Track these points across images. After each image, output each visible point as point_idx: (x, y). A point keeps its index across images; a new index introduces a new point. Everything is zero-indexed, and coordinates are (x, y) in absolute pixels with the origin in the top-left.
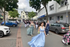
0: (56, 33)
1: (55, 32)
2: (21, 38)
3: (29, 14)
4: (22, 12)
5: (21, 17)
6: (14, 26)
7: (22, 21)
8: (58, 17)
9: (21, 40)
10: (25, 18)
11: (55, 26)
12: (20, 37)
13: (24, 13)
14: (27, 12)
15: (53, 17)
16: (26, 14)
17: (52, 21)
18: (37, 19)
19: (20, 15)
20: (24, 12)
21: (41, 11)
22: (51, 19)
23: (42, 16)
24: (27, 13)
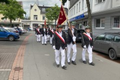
0: (109, 58)
1: (108, 55)
2: (22, 69)
3: (47, 11)
4: (32, 7)
5: (29, 19)
6: (11, 39)
7: (32, 28)
9: (21, 74)
10: (39, 20)
11: (107, 39)
12: (21, 66)
13: (36, 10)
14: (44, 7)
15: (103, 19)
16: (42, 13)
17: (101, 28)
19: (25, 13)
20: (36, 7)
21: (76, 5)
22: (98, 23)
23: (77, 17)
24: (44, 10)
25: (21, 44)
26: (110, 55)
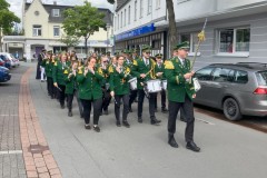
3: (66, 15)
4: (28, 5)
5: (22, 34)
7: (28, 54)
8: (226, 37)
10: (44, 35)
13: (37, 13)
14: (55, 6)
16: (52, 19)
17: (192, 54)
18: (112, 42)
19: (18, 20)
20: (36, 6)
24: (56, 13)
25: (17, 93)
26: (225, 112)
